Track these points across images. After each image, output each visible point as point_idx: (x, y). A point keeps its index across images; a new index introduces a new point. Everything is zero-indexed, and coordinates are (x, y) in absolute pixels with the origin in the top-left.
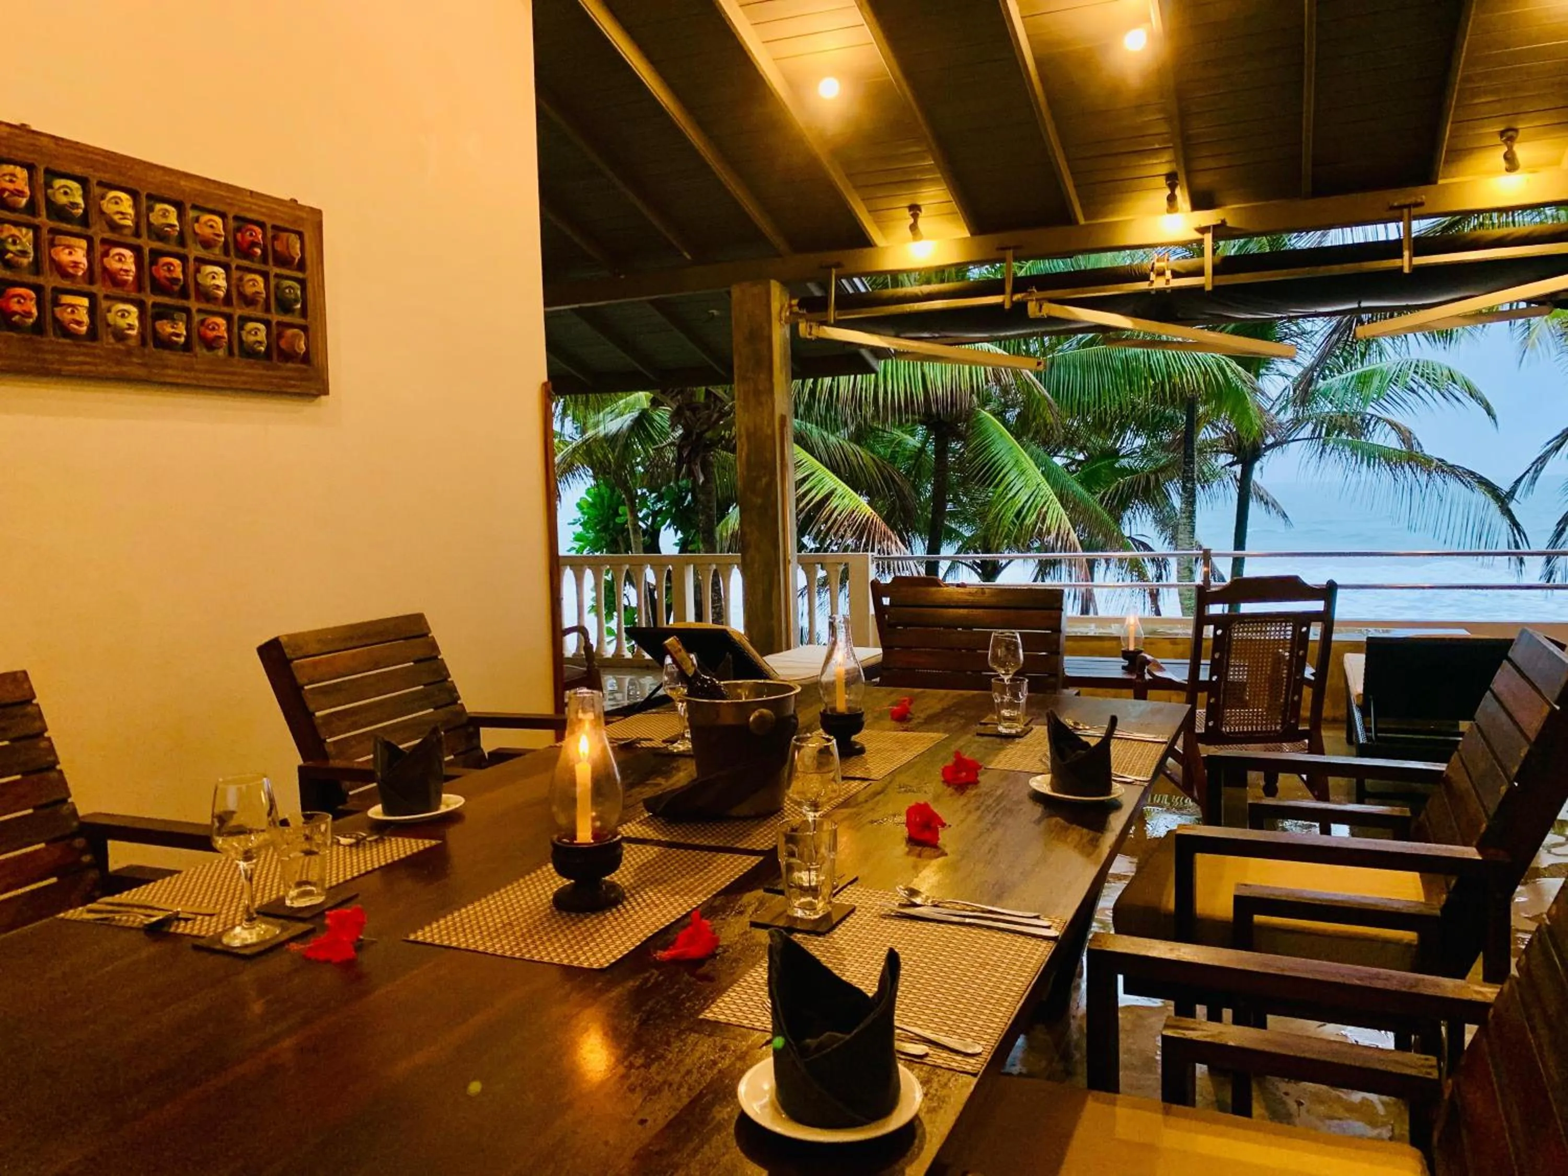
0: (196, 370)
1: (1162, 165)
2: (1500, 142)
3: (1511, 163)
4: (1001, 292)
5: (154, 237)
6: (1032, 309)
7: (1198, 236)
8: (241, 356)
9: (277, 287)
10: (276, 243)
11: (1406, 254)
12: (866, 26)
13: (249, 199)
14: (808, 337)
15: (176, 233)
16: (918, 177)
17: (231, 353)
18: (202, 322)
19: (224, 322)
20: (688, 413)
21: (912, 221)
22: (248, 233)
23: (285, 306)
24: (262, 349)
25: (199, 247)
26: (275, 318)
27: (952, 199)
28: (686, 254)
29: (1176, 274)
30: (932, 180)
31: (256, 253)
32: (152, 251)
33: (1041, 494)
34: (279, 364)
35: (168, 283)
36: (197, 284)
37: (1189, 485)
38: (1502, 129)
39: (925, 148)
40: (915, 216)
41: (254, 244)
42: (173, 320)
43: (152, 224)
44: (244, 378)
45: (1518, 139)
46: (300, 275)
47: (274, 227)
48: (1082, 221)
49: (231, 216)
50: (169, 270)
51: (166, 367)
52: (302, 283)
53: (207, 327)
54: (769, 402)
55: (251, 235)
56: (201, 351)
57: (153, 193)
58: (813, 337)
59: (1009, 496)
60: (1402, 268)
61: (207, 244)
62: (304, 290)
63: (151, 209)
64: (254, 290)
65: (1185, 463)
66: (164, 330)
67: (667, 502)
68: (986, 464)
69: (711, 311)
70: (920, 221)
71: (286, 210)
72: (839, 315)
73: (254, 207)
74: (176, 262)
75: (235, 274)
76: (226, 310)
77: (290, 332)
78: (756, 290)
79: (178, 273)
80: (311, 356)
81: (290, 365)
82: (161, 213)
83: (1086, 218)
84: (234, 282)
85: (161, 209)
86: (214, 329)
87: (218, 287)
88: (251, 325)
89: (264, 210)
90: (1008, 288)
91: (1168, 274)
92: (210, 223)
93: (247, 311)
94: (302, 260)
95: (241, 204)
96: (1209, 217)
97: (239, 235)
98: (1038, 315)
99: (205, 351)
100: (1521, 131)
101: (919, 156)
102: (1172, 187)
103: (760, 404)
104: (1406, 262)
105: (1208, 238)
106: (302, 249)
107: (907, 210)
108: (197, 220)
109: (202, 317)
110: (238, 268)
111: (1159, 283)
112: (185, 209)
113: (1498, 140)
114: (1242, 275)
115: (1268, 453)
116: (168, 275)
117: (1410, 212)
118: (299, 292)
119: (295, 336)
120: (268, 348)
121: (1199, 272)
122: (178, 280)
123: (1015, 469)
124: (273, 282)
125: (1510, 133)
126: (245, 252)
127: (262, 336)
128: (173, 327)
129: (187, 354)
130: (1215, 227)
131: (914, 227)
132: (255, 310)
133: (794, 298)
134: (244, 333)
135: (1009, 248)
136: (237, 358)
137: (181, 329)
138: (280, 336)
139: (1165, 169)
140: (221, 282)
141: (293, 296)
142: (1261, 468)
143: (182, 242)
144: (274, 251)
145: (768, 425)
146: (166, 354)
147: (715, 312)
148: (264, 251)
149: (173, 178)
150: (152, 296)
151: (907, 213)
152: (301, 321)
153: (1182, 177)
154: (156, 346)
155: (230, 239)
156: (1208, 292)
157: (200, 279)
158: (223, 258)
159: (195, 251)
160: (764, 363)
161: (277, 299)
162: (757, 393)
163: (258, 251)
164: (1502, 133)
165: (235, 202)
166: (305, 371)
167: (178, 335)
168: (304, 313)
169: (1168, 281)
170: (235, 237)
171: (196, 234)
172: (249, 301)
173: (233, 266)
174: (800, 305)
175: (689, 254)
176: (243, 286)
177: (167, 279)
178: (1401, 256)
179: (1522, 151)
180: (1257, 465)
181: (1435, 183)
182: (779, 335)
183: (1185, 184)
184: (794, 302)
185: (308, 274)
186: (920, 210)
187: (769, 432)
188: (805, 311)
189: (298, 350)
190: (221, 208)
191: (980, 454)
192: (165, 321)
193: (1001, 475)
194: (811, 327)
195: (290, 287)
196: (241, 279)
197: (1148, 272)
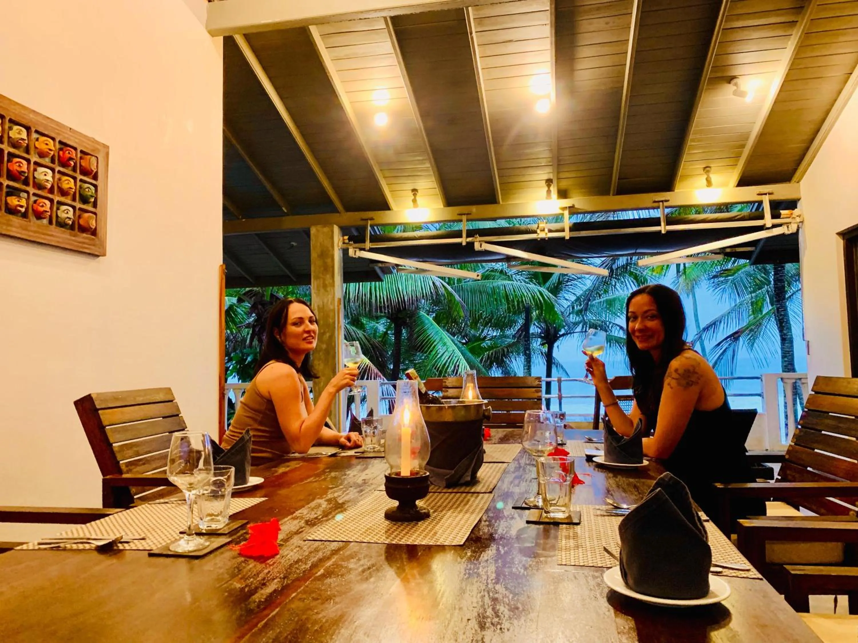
0: (29, 231)
1: (544, 174)
2: (703, 173)
3: (709, 183)
4: (460, 236)
5: (10, 144)
6: (477, 247)
7: (561, 212)
8: (56, 225)
9: (81, 187)
10: (82, 161)
11: (662, 224)
12: (405, 88)
13: (69, 132)
14: (354, 256)
15: (25, 145)
16: (419, 174)
17: (51, 222)
18: (35, 202)
19: (49, 203)
20: (260, 307)
21: (413, 197)
22: (67, 152)
23: (84, 200)
24: (70, 222)
25: (37, 156)
26: (78, 205)
27: (437, 187)
28: (284, 209)
29: (550, 231)
30: (426, 176)
31: (71, 164)
32: (9, 154)
33: (455, 355)
34: (78, 233)
35: (18, 174)
36: (34, 178)
37: (527, 352)
38: (704, 166)
39: (425, 158)
40: (415, 195)
41: (71, 159)
42: (19, 196)
43: (11, 137)
44: (58, 239)
45: (711, 172)
46: (94, 182)
47: (82, 152)
48: (501, 203)
49: (57, 140)
50: (20, 166)
51: (11, 226)
52: (95, 186)
53: (39, 205)
54: (332, 290)
55: (69, 153)
56: (33, 218)
57: (13, 118)
58: (357, 256)
59: (438, 357)
60: (661, 231)
61: (42, 155)
62: (96, 191)
63: (10, 128)
64: (68, 186)
65: (525, 341)
66: (12, 202)
67: (234, 362)
68: (425, 340)
69: (292, 243)
70: (418, 198)
71: (90, 143)
72: (372, 245)
73: (72, 138)
74: (24, 162)
75: (57, 176)
76: (50, 196)
77: (86, 215)
78: (326, 230)
79: (24, 168)
80: (97, 231)
81: (85, 235)
82: (17, 131)
83: (503, 201)
84: (56, 179)
85: (17, 129)
86: (42, 206)
87: (47, 181)
88: (63, 208)
89: (77, 140)
90: (464, 234)
91: (546, 230)
92: (46, 142)
93: (63, 199)
94: (97, 173)
95: (64, 134)
96: (566, 203)
97: (61, 153)
98: (480, 249)
99: (35, 219)
100: (712, 168)
101: (422, 162)
102: (549, 186)
103: (326, 291)
104: (663, 228)
105: (566, 213)
106: (97, 166)
107: (411, 191)
108: (37, 140)
109: (36, 198)
110: (59, 172)
111: (542, 235)
112: (31, 132)
113: (702, 172)
114: (584, 232)
115: (561, 339)
116: (18, 169)
117: (663, 204)
118: (94, 192)
119: (89, 217)
120: (73, 222)
121: (563, 230)
122: (24, 172)
123: (441, 342)
124: (78, 183)
125: (708, 169)
126: (64, 163)
127: (71, 214)
128: (19, 201)
129: (25, 219)
130: (569, 207)
131: (414, 201)
132: (66, 199)
133: (346, 235)
134: (59, 212)
135: (464, 214)
136: (54, 226)
137: (23, 202)
138: (80, 217)
139: (546, 177)
140: (49, 177)
141: (90, 193)
142: (558, 347)
143: (27, 150)
144: (81, 165)
145: (331, 304)
146: (11, 217)
147: (294, 244)
148: (75, 164)
149: (26, 112)
150: (7, 181)
151: (411, 194)
152: (93, 210)
153: (555, 181)
154: (6, 212)
155: (56, 155)
156: (567, 240)
157: (36, 175)
158: (51, 165)
159: (34, 158)
160: (328, 269)
161: (80, 195)
162: (325, 286)
163: (72, 163)
164: (705, 168)
165: (61, 133)
166: (93, 239)
167: (22, 206)
168: (95, 205)
169: (546, 234)
170: (59, 153)
171: (36, 148)
172: (63, 193)
173: (56, 171)
174: (349, 239)
175: (286, 209)
176: (61, 184)
177: (18, 171)
178: (659, 225)
179: (714, 178)
180: (556, 345)
181: (674, 191)
182: (338, 255)
183: (556, 185)
184: (346, 237)
185: (99, 183)
186: (417, 192)
187: (332, 307)
188: (352, 243)
189: (91, 226)
190: (53, 135)
191: (421, 335)
192: (14, 197)
193: (433, 345)
194: (355, 251)
195: (89, 188)
196: (60, 179)
197: (536, 229)
